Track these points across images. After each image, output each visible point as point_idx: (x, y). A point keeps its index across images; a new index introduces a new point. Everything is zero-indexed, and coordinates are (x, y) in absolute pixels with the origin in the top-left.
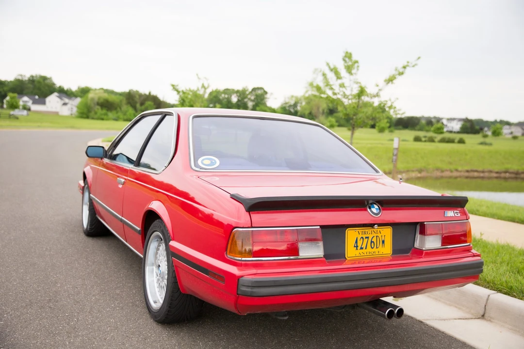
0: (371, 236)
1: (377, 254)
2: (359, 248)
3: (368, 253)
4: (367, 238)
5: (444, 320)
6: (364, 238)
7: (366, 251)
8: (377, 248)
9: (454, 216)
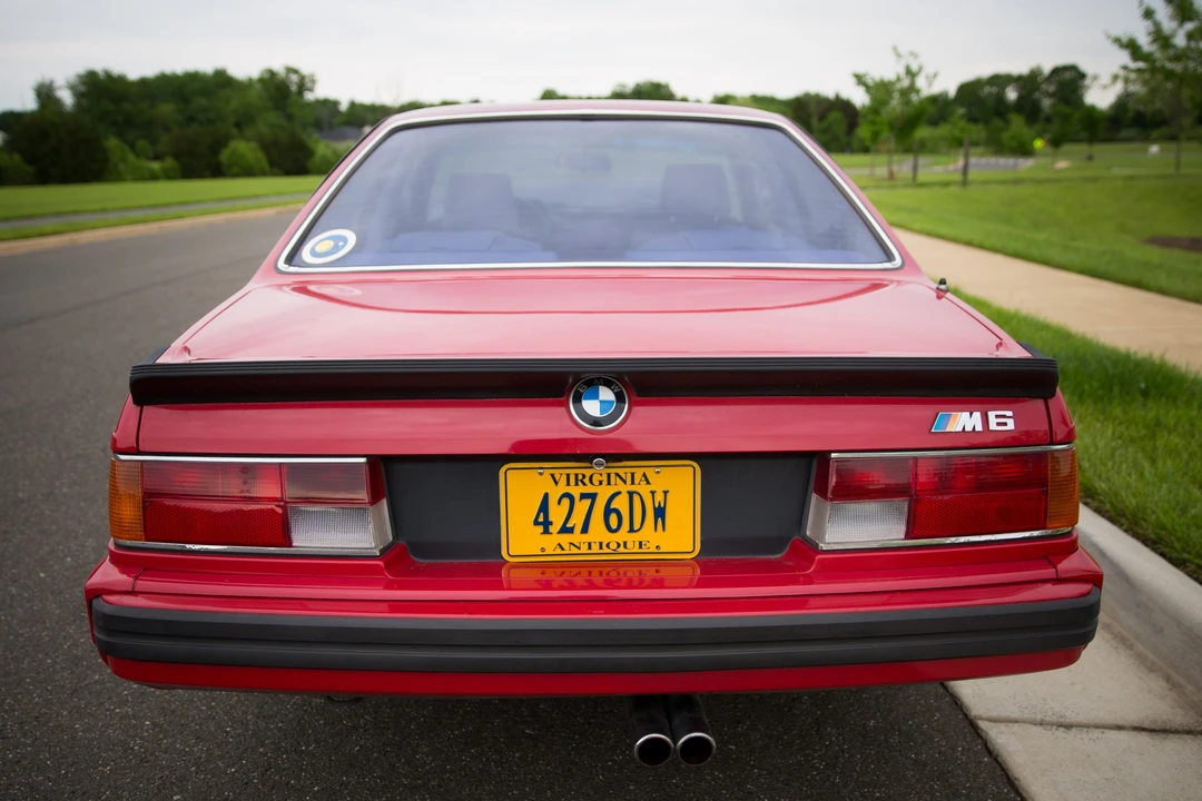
0: (604, 493)
1: (637, 550)
2: (554, 529)
3: (595, 548)
4: (593, 497)
5: (1068, 727)
6: (577, 497)
7: (586, 538)
8: (632, 530)
9: (979, 428)
